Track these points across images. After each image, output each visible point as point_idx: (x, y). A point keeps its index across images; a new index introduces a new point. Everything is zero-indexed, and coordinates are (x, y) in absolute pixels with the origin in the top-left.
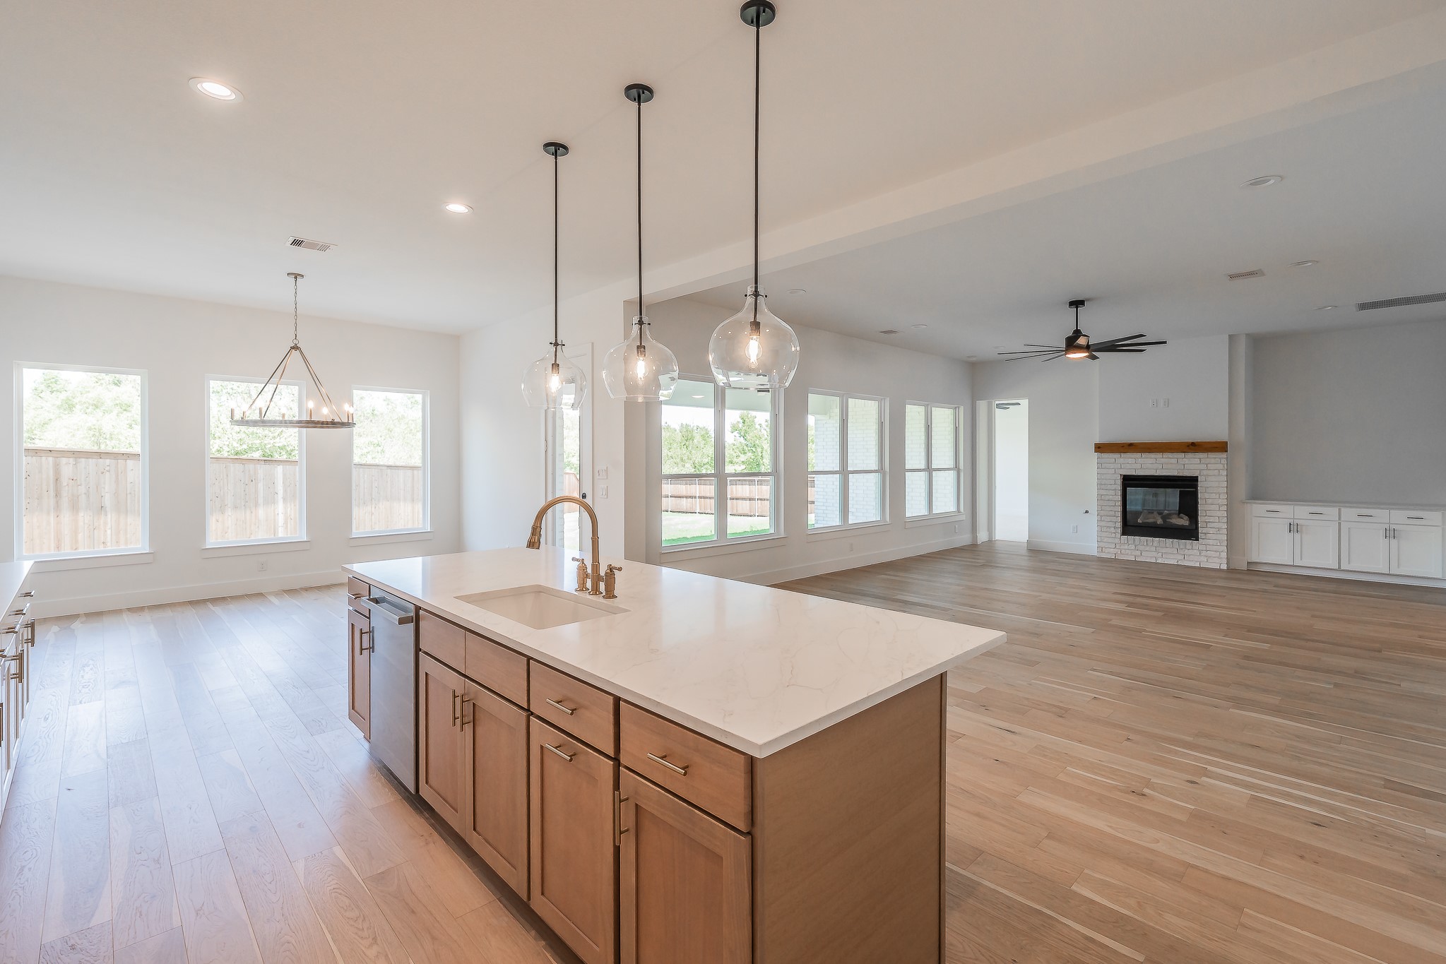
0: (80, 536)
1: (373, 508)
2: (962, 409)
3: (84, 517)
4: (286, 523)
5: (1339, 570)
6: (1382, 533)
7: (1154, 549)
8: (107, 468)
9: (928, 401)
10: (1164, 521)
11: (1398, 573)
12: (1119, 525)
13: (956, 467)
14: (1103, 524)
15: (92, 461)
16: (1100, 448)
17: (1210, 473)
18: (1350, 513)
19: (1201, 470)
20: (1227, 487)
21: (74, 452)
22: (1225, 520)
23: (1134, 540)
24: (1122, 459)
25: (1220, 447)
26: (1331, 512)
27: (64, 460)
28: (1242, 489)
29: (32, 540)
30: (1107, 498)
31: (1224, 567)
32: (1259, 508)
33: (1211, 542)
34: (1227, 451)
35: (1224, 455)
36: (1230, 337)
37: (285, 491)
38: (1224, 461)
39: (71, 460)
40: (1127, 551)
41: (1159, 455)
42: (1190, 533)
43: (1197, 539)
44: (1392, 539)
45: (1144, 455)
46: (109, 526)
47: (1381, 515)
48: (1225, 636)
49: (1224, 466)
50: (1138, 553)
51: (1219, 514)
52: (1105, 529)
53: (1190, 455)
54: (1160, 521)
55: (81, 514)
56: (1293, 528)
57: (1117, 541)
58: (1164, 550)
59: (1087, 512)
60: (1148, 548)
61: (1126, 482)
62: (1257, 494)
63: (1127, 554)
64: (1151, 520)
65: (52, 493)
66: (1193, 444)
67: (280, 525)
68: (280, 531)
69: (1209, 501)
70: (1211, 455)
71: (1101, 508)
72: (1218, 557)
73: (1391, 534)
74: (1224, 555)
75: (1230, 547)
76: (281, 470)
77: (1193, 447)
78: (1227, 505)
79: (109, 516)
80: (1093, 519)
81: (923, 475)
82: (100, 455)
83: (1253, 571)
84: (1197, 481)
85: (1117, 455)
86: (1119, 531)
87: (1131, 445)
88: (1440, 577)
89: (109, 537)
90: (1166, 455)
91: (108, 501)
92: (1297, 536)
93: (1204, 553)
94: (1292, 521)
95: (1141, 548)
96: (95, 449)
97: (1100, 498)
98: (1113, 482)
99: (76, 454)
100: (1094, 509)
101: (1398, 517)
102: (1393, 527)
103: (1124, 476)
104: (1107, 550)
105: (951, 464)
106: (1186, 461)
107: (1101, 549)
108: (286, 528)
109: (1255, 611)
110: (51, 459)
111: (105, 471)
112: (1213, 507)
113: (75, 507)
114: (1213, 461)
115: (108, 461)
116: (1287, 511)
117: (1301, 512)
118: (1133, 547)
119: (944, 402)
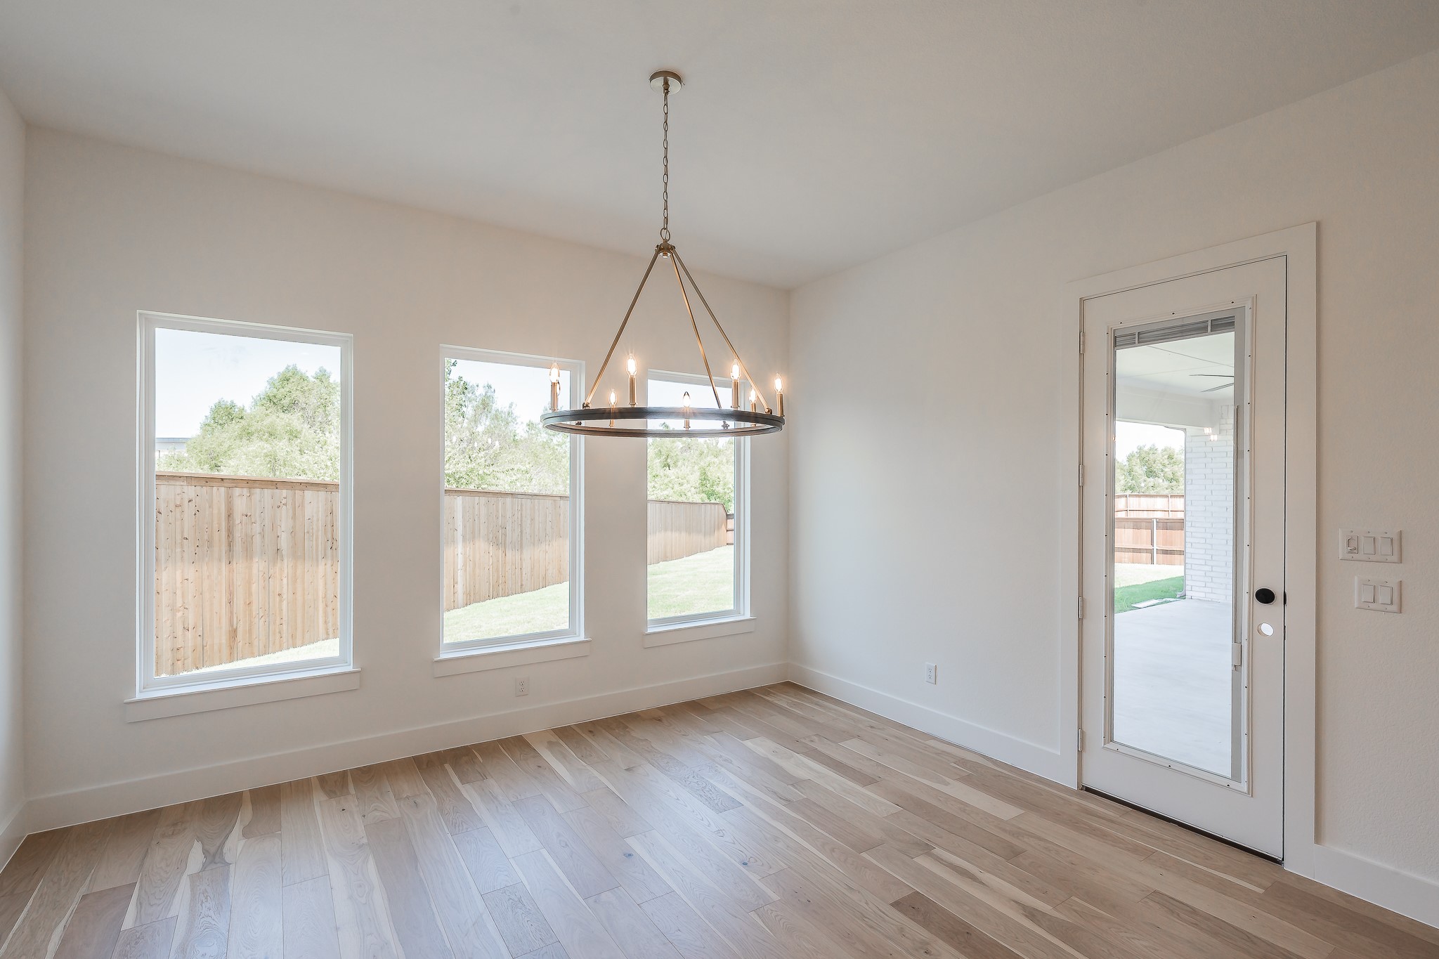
0: (254, 587)
1: (547, 546)
3: (258, 565)
4: (465, 565)
8: (284, 501)
15: (267, 492)
21: (248, 481)
27: (237, 491)
29: (201, 594)
37: (465, 527)
39: (245, 491)
46: (285, 574)
55: (255, 559)
65: (224, 533)
67: (459, 567)
68: (459, 574)
76: (461, 502)
79: (285, 561)
82: (274, 484)
89: (285, 587)
91: (284, 543)
96: (271, 477)
99: (250, 483)
108: (466, 570)
110: (222, 489)
111: (281, 505)
113: (249, 554)
115: (284, 492)
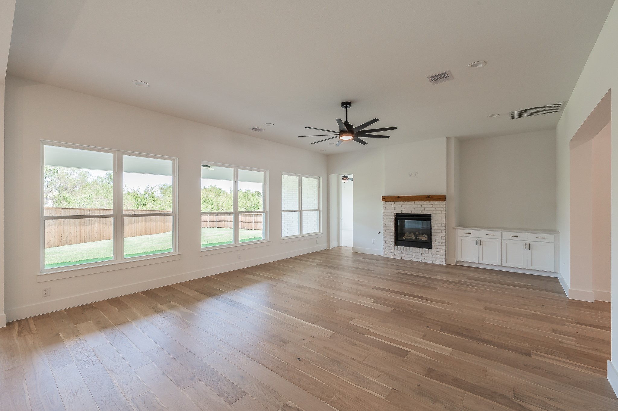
2: (321, 178)
5: (502, 266)
6: (523, 246)
7: (410, 253)
9: (300, 173)
10: (416, 238)
11: (531, 269)
12: (394, 240)
13: (319, 209)
14: (386, 239)
16: (384, 199)
17: (437, 212)
18: (507, 235)
19: (432, 211)
20: (445, 220)
22: (444, 238)
23: (401, 249)
24: (395, 205)
25: (442, 198)
26: (497, 234)
28: (453, 222)
30: (388, 225)
31: (444, 264)
32: (461, 232)
33: (438, 250)
34: (445, 201)
35: (444, 203)
36: (447, 138)
38: (444, 206)
40: (398, 254)
41: (412, 203)
42: (428, 245)
43: (431, 248)
44: (528, 250)
45: (406, 203)
47: (523, 236)
48: (424, 337)
49: (444, 209)
50: (403, 255)
51: (442, 235)
52: (387, 242)
53: (428, 203)
54: (414, 238)
56: (478, 243)
57: (393, 248)
58: (415, 254)
59: (380, 233)
60: (407, 253)
61: (397, 217)
62: (462, 224)
63: (398, 256)
64: (410, 237)
66: (428, 197)
69: (437, 228)
70: (438, 203)
71: (385, 231)
72: (441, 258)
73: (528, 246)
74: (444, 257)
75: (447, 253)
77: (429, 198)
78: (446, 230)
80: (382, 236)
81: (297, 214)
83: (459, 266)
84: (431, 216)
85: (393, 203)
86: (394, 243)
87: (399, 197)
88: (553, 271)
90: (416, 202)
92: (481, 247)
93: (434, 256)
94: (477, 239)
95: (404, 252)
97: (385, 225)
98: (391, 217)
100: (382, 232)
101: (532, 237)
102: (529, 243)
103: (397, 214)
104: (388, 253)
105: (316, 207)
106: (426, 206)
107: (385, 253)
109: (451, 304)
112: (438, 231)
114: (438, 205)
116: (476, 233)
117: (482, 234)
118: (400, 252)
119: (310, 175)
